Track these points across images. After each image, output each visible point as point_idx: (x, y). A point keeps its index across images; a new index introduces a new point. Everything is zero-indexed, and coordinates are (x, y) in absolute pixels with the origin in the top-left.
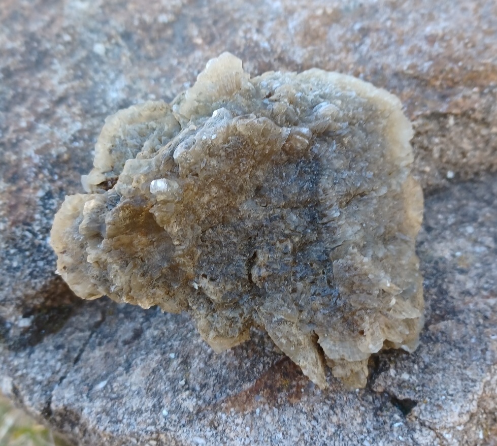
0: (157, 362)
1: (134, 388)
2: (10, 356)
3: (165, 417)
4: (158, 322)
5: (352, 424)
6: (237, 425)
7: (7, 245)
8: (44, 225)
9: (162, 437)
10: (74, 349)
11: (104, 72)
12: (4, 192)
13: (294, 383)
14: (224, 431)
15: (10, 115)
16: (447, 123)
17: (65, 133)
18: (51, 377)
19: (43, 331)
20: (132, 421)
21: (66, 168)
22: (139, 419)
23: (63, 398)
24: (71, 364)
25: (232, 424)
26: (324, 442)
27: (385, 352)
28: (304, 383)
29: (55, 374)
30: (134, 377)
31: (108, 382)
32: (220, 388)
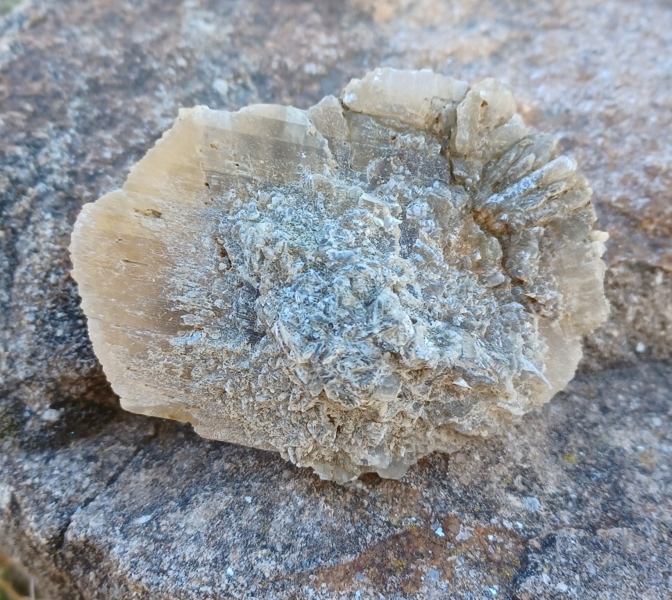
0: (226, 505)
1: (189, 531)
2: (17, 457)
3: (229, 578)
4: (232, 453)
7: (54, 305)
13: (413, 567)
15: (89, 139)
16: (653, 280)
18: (74, 495)
19: (73, 433)
20: (182, 574)
22: (192, 574)
23: (87, 526)
24: (104, 484)
27: (537, 551)
28: (425, 570)
29: (79, 493)
30: (193, 517)
31: (154, 517)
32: (308, 555)
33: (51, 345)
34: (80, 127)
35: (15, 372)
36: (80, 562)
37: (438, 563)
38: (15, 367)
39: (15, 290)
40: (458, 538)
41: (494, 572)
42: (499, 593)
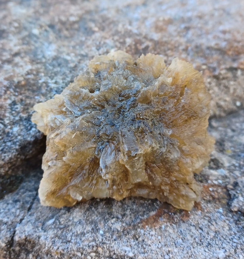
0: (89, 204)
1: (76, 220)
3: (102, 235)
5: (224, 230)
6: (152, 235)
8: (12, 120)
9: (100, 250)
10: (27, 202)
14: (143, 241)
16: (237, 74)
17: (22, 70)
18: (14, 219)
19: (5, 191)
20: (78, 240)
21: (24, 89)
22: (83, 239)
23: (25, 231)
24: (26, 211)
25: (148, 235)
26: (209, 242)
27: (232, 189)
29: (16, 218)
30: (75, 214)
31: (56, 219)
32: (134, 216)
36: (23, 251)
41: (217, 202)
42: (223, 210)
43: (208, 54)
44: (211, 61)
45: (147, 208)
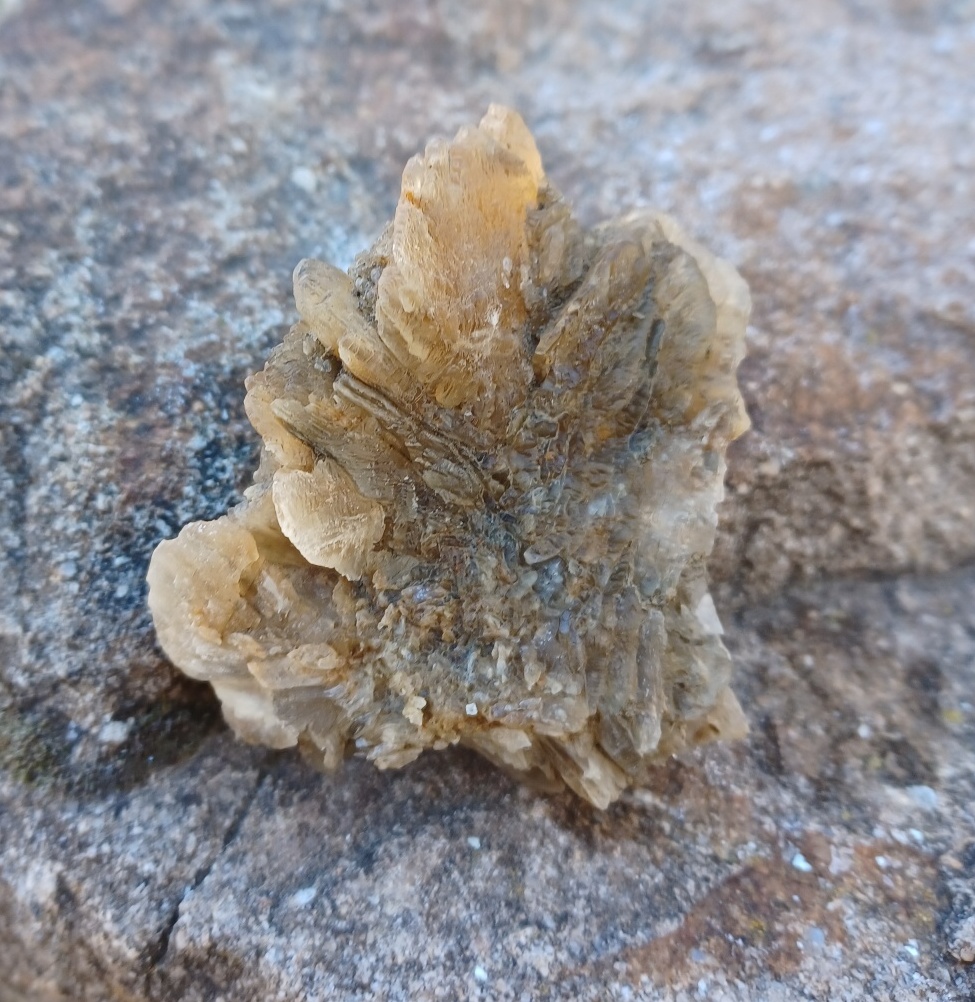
0: (440, 855)
1: (391, 910)
2: (63, 810)
3: (482, 985)
7: (107, 545)
10: (224, 808)
11: (319, 223)
12: (109, 428)
13: (778, 927)
15: (119, 272)
17: (250, 327)
18: (176, 867)
19: (151, 758)
20: (396, 988)
22: (415, 986)
24: (219, 841)
27: (959, 874)
28: (800, 929)
29: (184, 863)
30: (390, 884)
31: (321, 891)
32: (599, 927)
33: (110, 612)
34: (100, 255)
35: (48, 664)
36: (197, 983)
37: (816, 915)
38: (47, 657)
39: (31, 527)
40: (833, 869)
41: (901, 917)
42: (921, 953)
43: (920, 341)
44: (927, 367)
45: (646, 901)
